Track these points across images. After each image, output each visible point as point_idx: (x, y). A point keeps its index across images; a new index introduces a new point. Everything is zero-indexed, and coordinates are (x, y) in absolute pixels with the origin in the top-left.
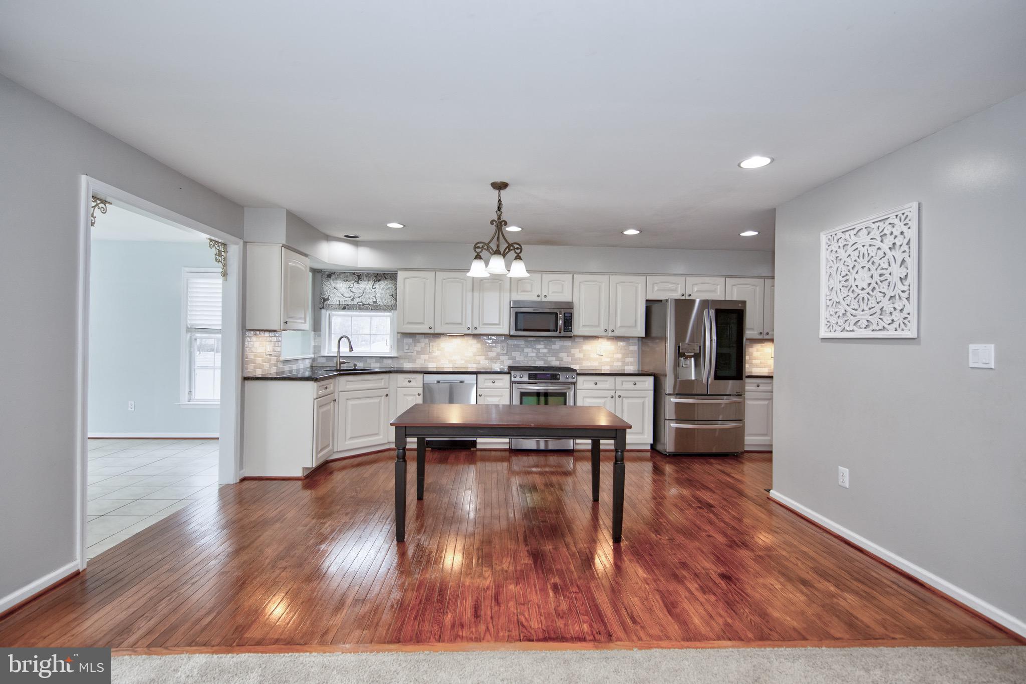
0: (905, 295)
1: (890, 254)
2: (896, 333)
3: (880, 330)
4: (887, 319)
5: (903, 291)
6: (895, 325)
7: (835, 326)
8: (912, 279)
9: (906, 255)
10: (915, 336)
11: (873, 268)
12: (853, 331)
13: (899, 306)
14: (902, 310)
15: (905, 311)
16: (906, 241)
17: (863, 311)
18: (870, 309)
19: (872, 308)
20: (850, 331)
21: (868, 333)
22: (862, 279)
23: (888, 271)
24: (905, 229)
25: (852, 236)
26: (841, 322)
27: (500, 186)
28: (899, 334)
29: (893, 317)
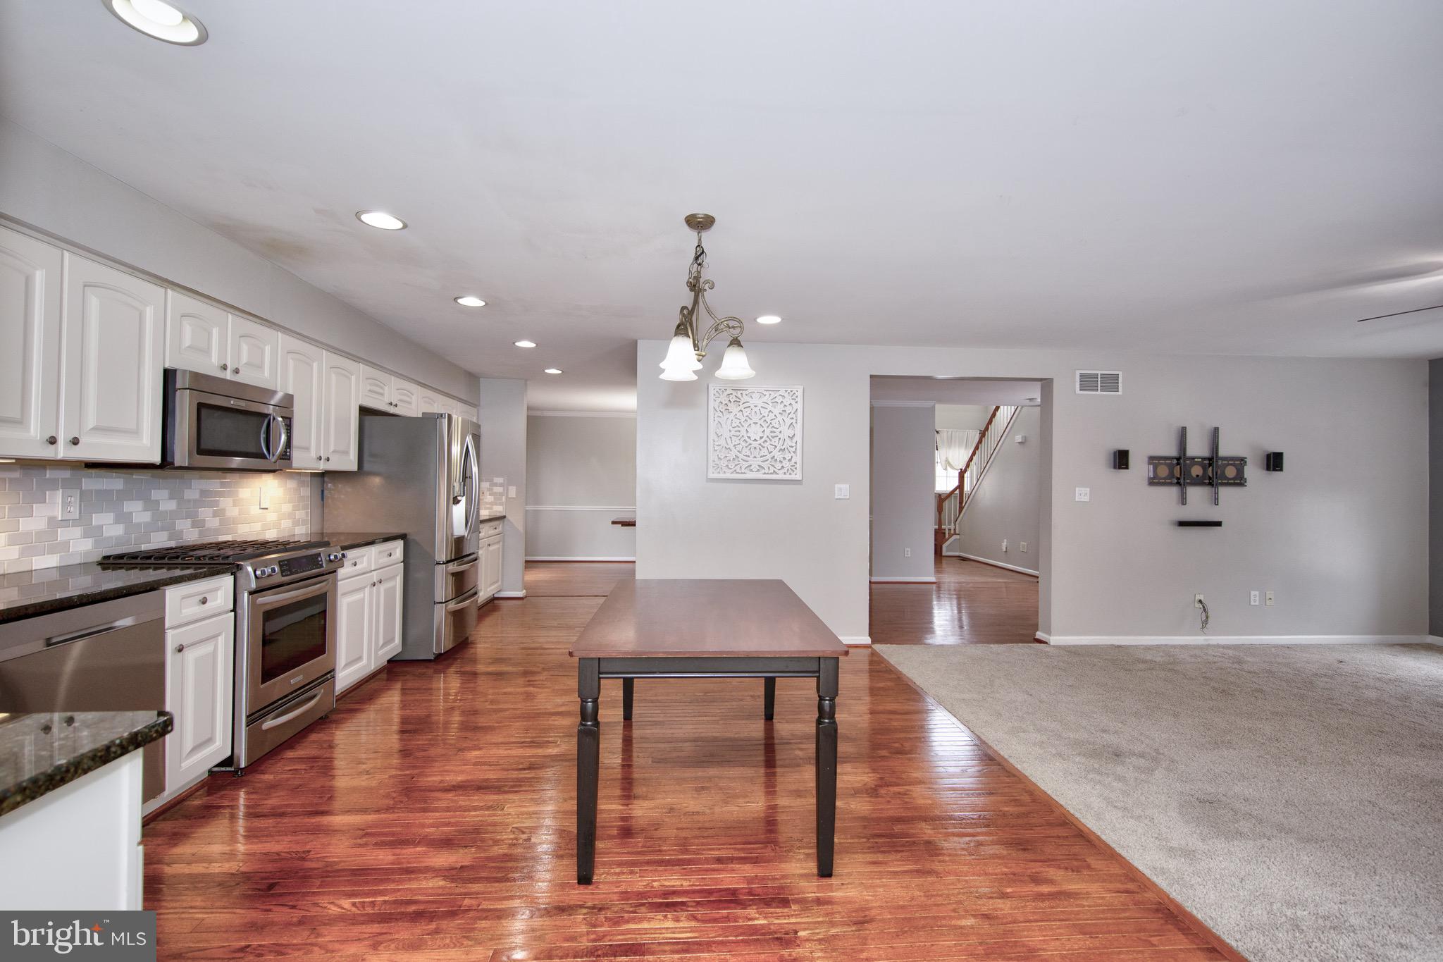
0: (793, 449)
1: (780, 418)
2: (785, 476)
3: (771, 473)
4: (778, 465)
5: (792, 447)
6: (785, 470)
7: (724, 469)
8: (798, 438)
9: (794, 421)
10: (800, 479)
11: (765, 425)
12: (744, 473)
13: (788, 456)
14: (790, 460)
15: (793, 461)
16: (794, 410)
17: (755, 457)
18: (761, 457)
19: (764, 456)
20: (742, 473)
21: (760, 476)
22: (755, 432)
23: (779, 430)
24: (793, 402)
25: (744, 395)
26: (732, 465)
27: (700, 223)
28: (787, 477)
29: (783, 464)
